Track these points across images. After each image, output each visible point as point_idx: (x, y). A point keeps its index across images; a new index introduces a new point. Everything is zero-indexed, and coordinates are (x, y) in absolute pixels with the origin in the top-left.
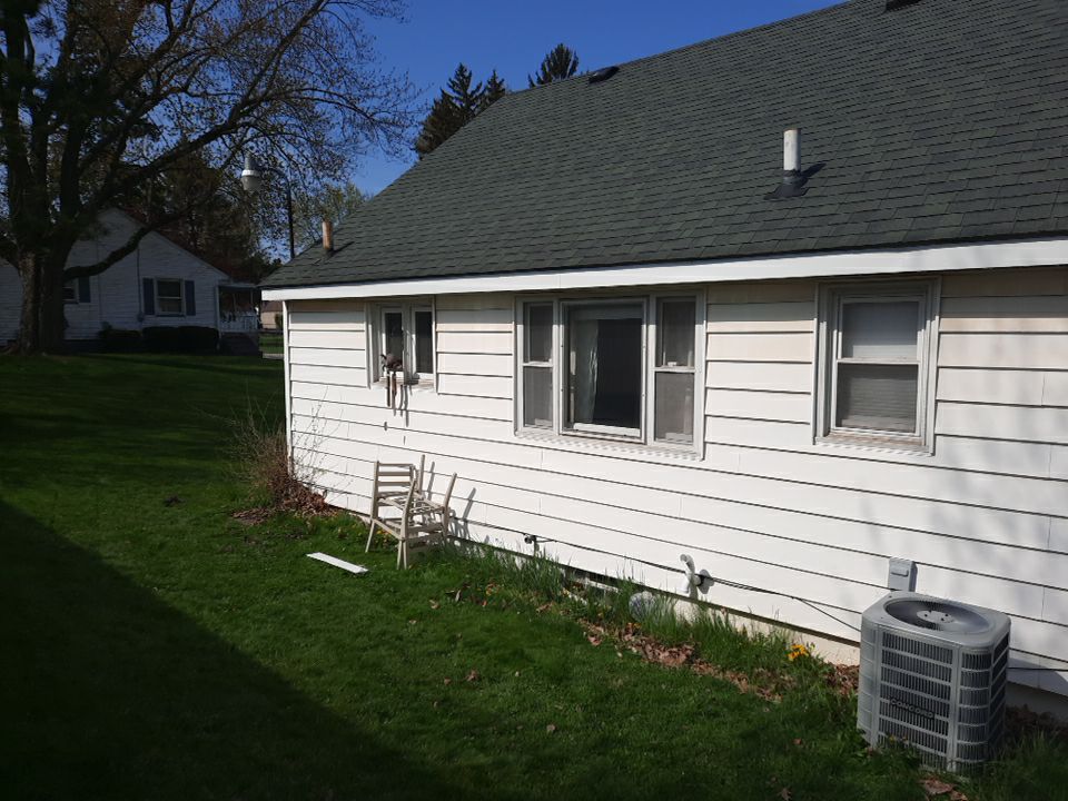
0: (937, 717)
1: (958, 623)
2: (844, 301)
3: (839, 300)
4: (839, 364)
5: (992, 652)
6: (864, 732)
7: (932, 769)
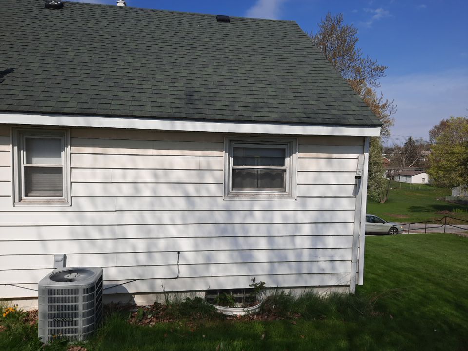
0: (74, 319)
1: (82, 276)
2: (25, 137)
3: (23, 136)
4: (25, 167)
5: (95, 285)
6: (41, 339)
7: (73, 343)
